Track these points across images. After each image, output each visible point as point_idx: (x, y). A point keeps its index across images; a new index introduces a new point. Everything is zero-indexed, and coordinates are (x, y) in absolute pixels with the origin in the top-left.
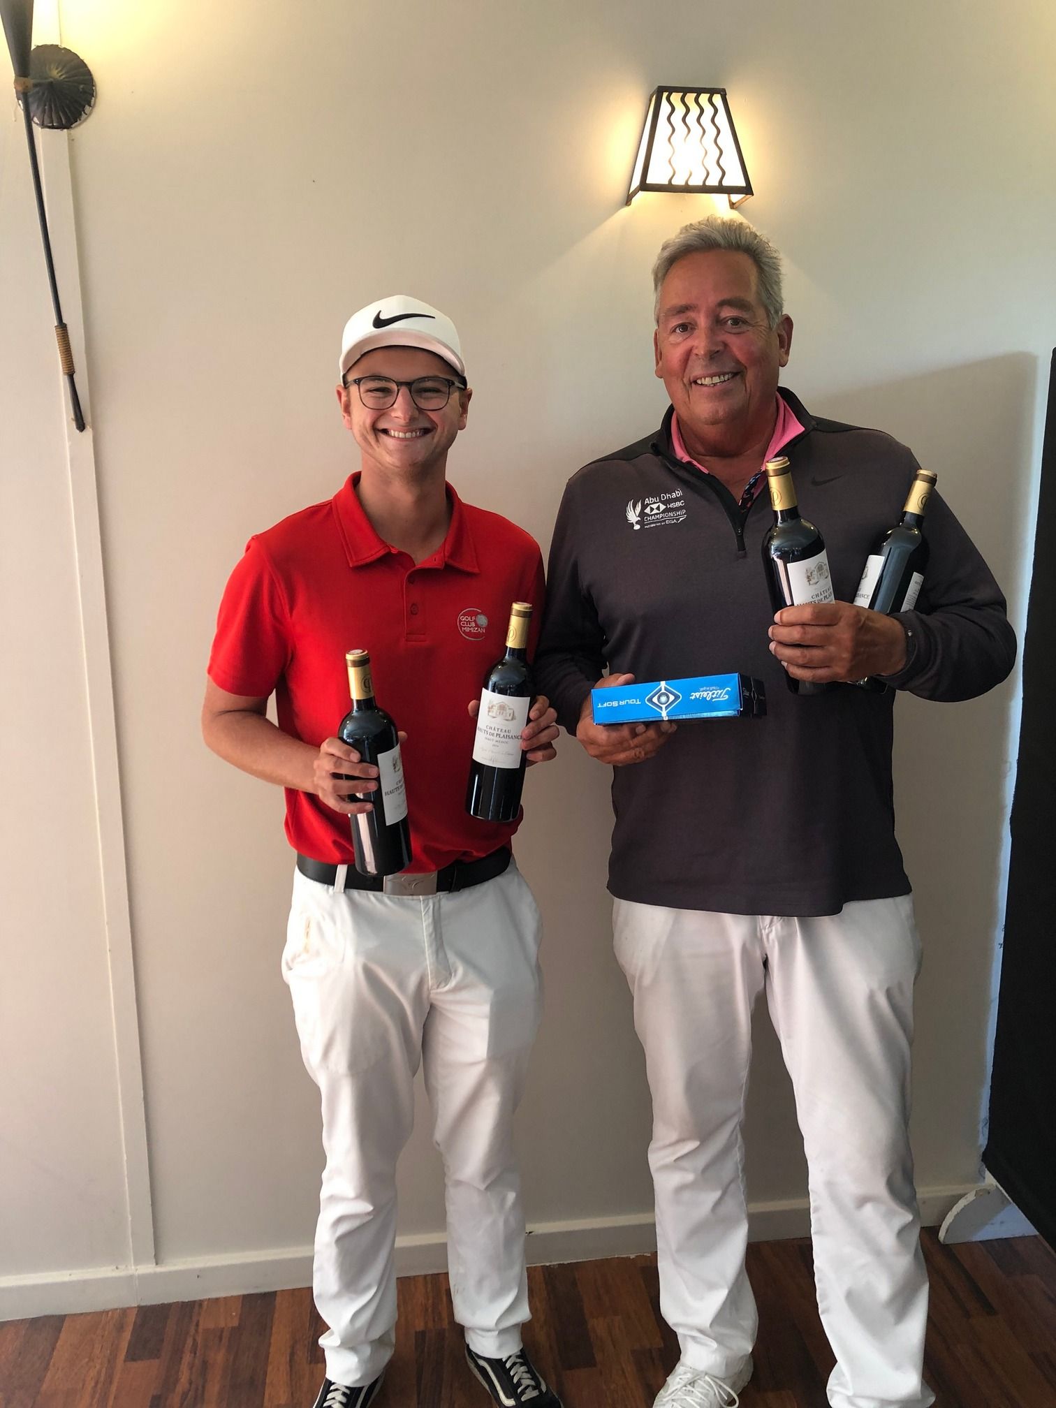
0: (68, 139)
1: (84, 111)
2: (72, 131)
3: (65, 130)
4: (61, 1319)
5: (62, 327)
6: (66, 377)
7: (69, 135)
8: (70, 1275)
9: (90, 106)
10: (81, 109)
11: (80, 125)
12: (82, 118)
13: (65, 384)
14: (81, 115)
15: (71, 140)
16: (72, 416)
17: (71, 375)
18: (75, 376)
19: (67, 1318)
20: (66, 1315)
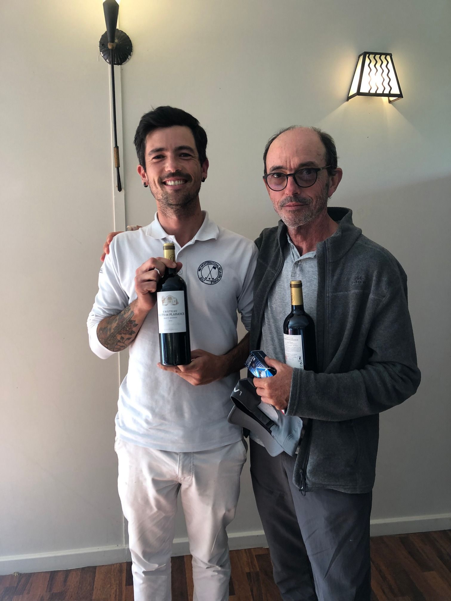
1: (128, 57)
2: (122, 66)
3: (120, 65)
4: (95, 568)
5: (117, 147)
6: (115, 168)
7: (121, 67)
9: (130, 55)
10: (126, 57)
11: (125, 63)
12: (127, 61)
14: (126, 59)
15: (122, 70)
16: (117, 185)
17: (118, 168)
18: (120, 167)
19: (97, 568)
20: (96, 566)
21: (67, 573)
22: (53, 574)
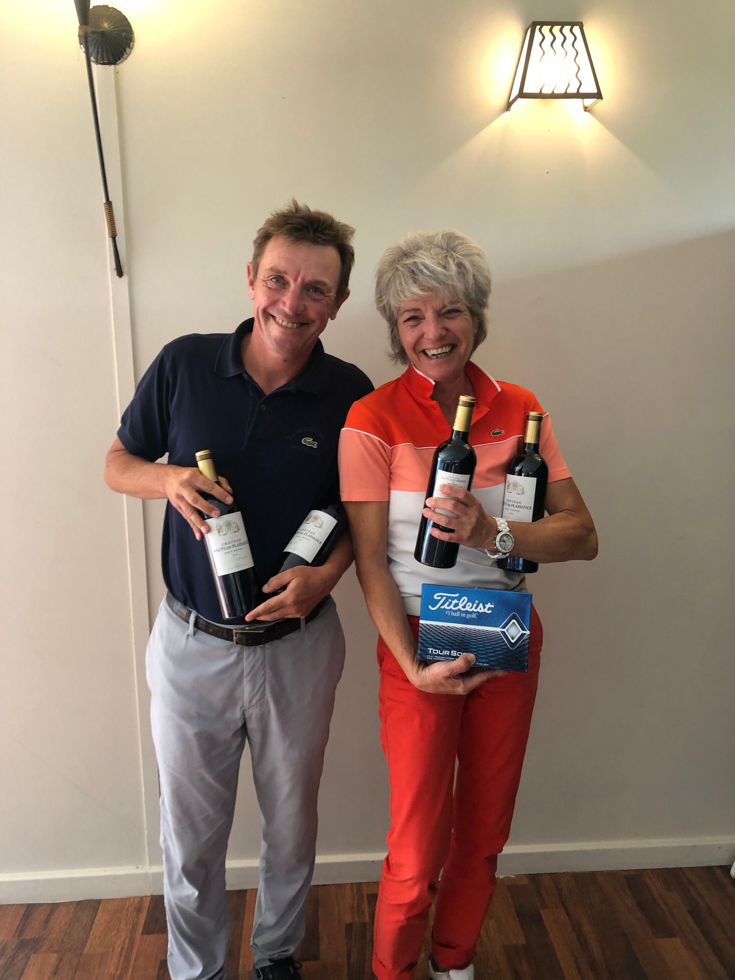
0: (115, 72)
1: (125, 51)
2: (117, 67)
3: (113, 65)
4: (99, 902)
5: (109, 204)
6: (111, 239)
7: (115, 69)
8: (105, 871)
9: (129, 48)
10: (123, 51)
11: (122, 62)
12: (124, 58)
13: (109, 243)
14: (123, 55)
15: (117, 73)
16: (114, 266)
17: (114, 237)
18: (117, 238)
19: (102, 902)
20: (101, 900)
21: (54, 907)
22: (30, 909)
